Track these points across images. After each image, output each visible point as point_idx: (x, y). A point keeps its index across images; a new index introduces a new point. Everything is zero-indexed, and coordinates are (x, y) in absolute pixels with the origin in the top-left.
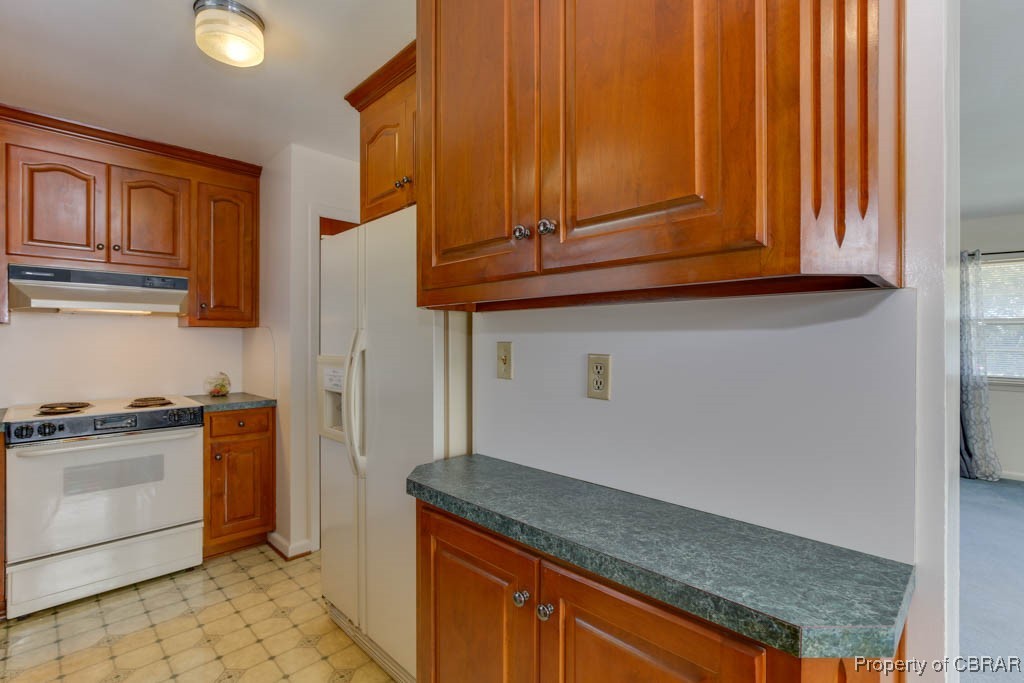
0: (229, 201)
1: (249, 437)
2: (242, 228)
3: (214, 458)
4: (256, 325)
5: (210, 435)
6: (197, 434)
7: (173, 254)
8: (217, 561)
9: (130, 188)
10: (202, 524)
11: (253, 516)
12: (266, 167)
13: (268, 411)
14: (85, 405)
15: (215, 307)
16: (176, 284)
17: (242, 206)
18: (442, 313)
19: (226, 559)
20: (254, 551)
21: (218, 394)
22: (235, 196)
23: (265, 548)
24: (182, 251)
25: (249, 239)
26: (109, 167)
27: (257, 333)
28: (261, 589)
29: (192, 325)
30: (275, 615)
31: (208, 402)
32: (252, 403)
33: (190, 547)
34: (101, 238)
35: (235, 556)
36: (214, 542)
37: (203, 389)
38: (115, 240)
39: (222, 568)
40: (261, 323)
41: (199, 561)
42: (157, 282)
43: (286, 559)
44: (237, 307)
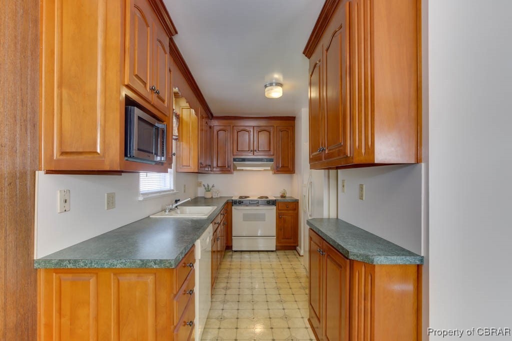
0: (285, 131)
1: (290, 212)
2: (289, 140)
3: (279, 217)
4: (294, 173)
5: (278, 209)
6: (274, 208)
7: (269, 151)
8: (280, 251)
9: (259, 132)
10: (275, 237)
11: (291, 239)
12: (297, 116)
13: (296, 202)
14: (248, 197)
15: (281, 167)
16: (271, 160)
17: (289, 131)
18: (327, 171)
19: (283, 251)
20: (291, 251)
21: (283, 196)
22: (287, 129)
23: (295, 251)
24: (272, 149)
25: (292, 143)
26: (254, 127)
27: (295, 175)
28: (289, 261)
29: (275, 173)
30: (291, 268)
31: (279, 199)
32: (291, 200)
33: (272, 244)
34: (252, 149)
35: (286, 251)
36: (279, 245)
37: (279, 195)
38: (255, 149)
39: (280, 253)
40: (296, 172)
41: (275, 250)
42: (265, 160)
43: (300, 255)
44: (288, 167)
